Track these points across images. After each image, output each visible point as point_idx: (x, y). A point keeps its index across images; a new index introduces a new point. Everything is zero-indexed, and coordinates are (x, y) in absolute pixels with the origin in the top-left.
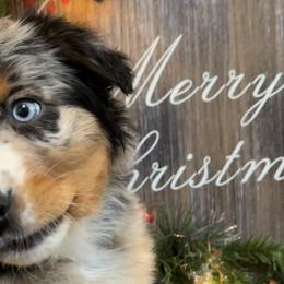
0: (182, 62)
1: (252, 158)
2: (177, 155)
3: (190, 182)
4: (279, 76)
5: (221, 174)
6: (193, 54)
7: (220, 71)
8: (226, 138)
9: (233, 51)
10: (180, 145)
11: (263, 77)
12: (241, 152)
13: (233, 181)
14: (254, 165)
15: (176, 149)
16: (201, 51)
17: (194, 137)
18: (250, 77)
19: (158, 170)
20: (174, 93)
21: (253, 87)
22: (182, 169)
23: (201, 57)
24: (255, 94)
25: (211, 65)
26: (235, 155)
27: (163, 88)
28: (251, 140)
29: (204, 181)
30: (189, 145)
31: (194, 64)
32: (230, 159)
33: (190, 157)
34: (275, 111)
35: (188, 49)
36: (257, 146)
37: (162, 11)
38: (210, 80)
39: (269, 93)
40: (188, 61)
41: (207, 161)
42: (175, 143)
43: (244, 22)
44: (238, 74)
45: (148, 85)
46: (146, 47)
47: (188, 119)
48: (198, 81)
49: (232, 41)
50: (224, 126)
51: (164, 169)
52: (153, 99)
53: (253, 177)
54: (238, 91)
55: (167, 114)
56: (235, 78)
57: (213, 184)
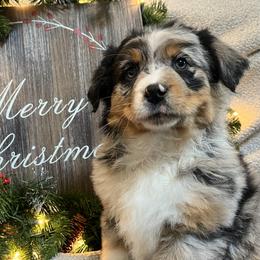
0: (26, 94)
1: (70, 146)
2: (26, 147)
3: (35, 162)
4: (82, 100)
5: (52, 156)
7: (48, 98)
8: (54, 136)
9: (55, 86)
10: (28, 141)
11: (73, 101)
12: (63, 144)
13: (59, 161)
14: (71, 151)
15: (25, 143)
16: (37, 87)
17: (36, 135)
18: (66, 101)
19: (14, 156)
20: (23, 111)
21: (68, 107)
22: (29, 155)
24: (69, 111)
25: (43, 96)
26: (60, 145)
27: (16, 108)
28: (68, 137)
29: (42, 161)
30: (33, 141)
31: (33, 94)
33: (34, 148)
35: (30, 86)
36: (72, 140)
37: (14, 65)
38: (43, 104)
39: (77, 110)
40: (30, 93)
41: (44, 149)
42: (25, 140)
43: (61, 71)
44: (59, 100)
45: (7, 108)
46: (5, 86)
47: (32, 126)
48: (36, 104)
49: (55, 82)
50: (53, 129)
51: (19, 155)
52: (10, 115)
53: (71, 157)
54: (60, 109)
55: (19, 123)
57: (48, 163)
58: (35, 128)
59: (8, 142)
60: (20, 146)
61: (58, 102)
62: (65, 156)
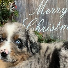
0: (48, 5)
3: (50, 30)
4: (67, 9)
5: (56, 28)
6: (50, 4)
7: (55, 7)
9: (58, 3)
11: (64, 9)
12: (60, 24)
13: (59, 30)
14: (63, 26)
15: (47, 23)
16: (52, 3)
17: (51, 20)
18: (61, 9)
20: (47, 12)
21: (62, 11)
24: (62, 12)
26: (59, 24)
27: (45, 10)
28: (62, 21)
29: (53, 30)
30: (50, 22)
31: (50, 6)
32: (58, 25)
33: (50, 25)
34: (66, 15)
36: (63, 23)
39: (65, 12)
41: (54, 25)
42: (47, 22)
45: (42, 10)
46: (41, 2)
48: (51, 9)
50: (57, 18)
51: (45, 27)
53: (63, 29)
54: (59, 11)
55: (45, 16)
57: (55, 30)
58: (51, 18)
59: (41, 22)
60: (46, 24)
61: (59, 9)
62: (61, 28)
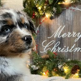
1: (76, 47)
2: (63, 46)
3: (65, 51)
5: (70, 50)
6: (67, 29)
8: (72, 44)
9: (74, 28)
10: (63, 44)
11: (79, 33)
14: (77, 49)
16: (68, 28)
19: (59, 48)
22: (63, 49)
23: (68, 29)
24: (78, 36)
25: (70, 31)
26: (73, 47)
27: (61, 34)
28: (77, 44)
29: (67, 51)
30: (65, 44)
31: (67, 30)
32: (72, 47)
33: (65, 47)
35: (66, 28)
38: (69, 33)
41: (68, 47)
43: (77, 23)
44: (75, 32)
45: (58, 34)
46: (59, 27)
47: (65, 40)
48: (67, 33)
49: (74, 27)
54: (75, 35)
55: (62, 39)
56: (74, 33)
57: (69, 52)
59: (57, 44)
60: (61, 46)
62: (75, 50)
